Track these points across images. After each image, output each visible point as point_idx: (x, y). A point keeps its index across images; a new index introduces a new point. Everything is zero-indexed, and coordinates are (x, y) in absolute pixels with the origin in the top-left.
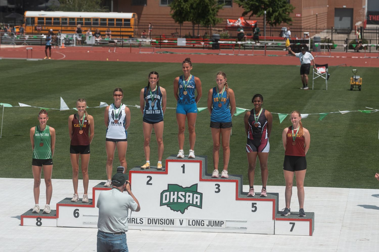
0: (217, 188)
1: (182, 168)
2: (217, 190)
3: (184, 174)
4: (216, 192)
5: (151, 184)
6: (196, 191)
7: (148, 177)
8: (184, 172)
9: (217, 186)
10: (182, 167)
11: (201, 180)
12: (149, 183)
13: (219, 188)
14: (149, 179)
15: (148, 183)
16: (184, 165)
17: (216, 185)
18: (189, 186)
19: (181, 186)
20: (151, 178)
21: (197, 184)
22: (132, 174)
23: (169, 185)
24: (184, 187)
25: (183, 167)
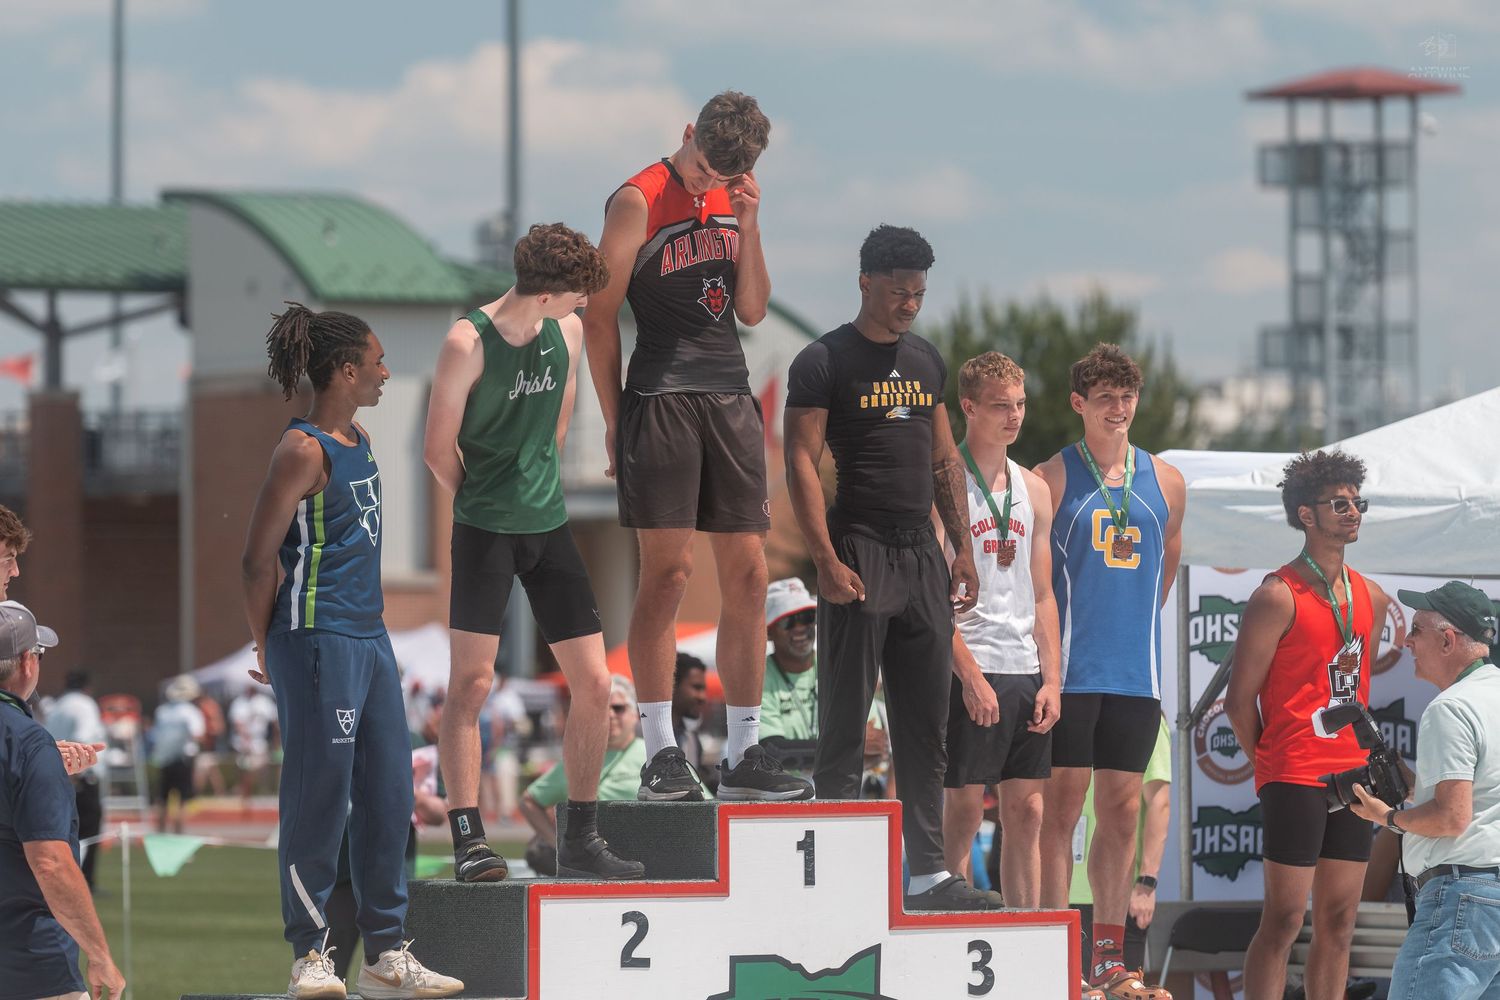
0: (976, 966)
1: (802, 854)
2: (978, 979)
3: (810, 889)
4: (973, 990)
5: (644, 963)
6: (871, 991)
7: (627, 918)
8: (810, 879)
9: (977, 956)
10: (800, 846)
11: (896, 921)
12: (637, 953)
13: (987, 965)
14: (631, 929)
15: (629, 960)
16: (810, 834)
17: (973, 946)
18: (837, 964)
19: (799, 968)
20: (642, 924)
21: (876, 950)
22: (542, 907)
23: (735, 961)
24: (811, 969)
25: (807, 845)
